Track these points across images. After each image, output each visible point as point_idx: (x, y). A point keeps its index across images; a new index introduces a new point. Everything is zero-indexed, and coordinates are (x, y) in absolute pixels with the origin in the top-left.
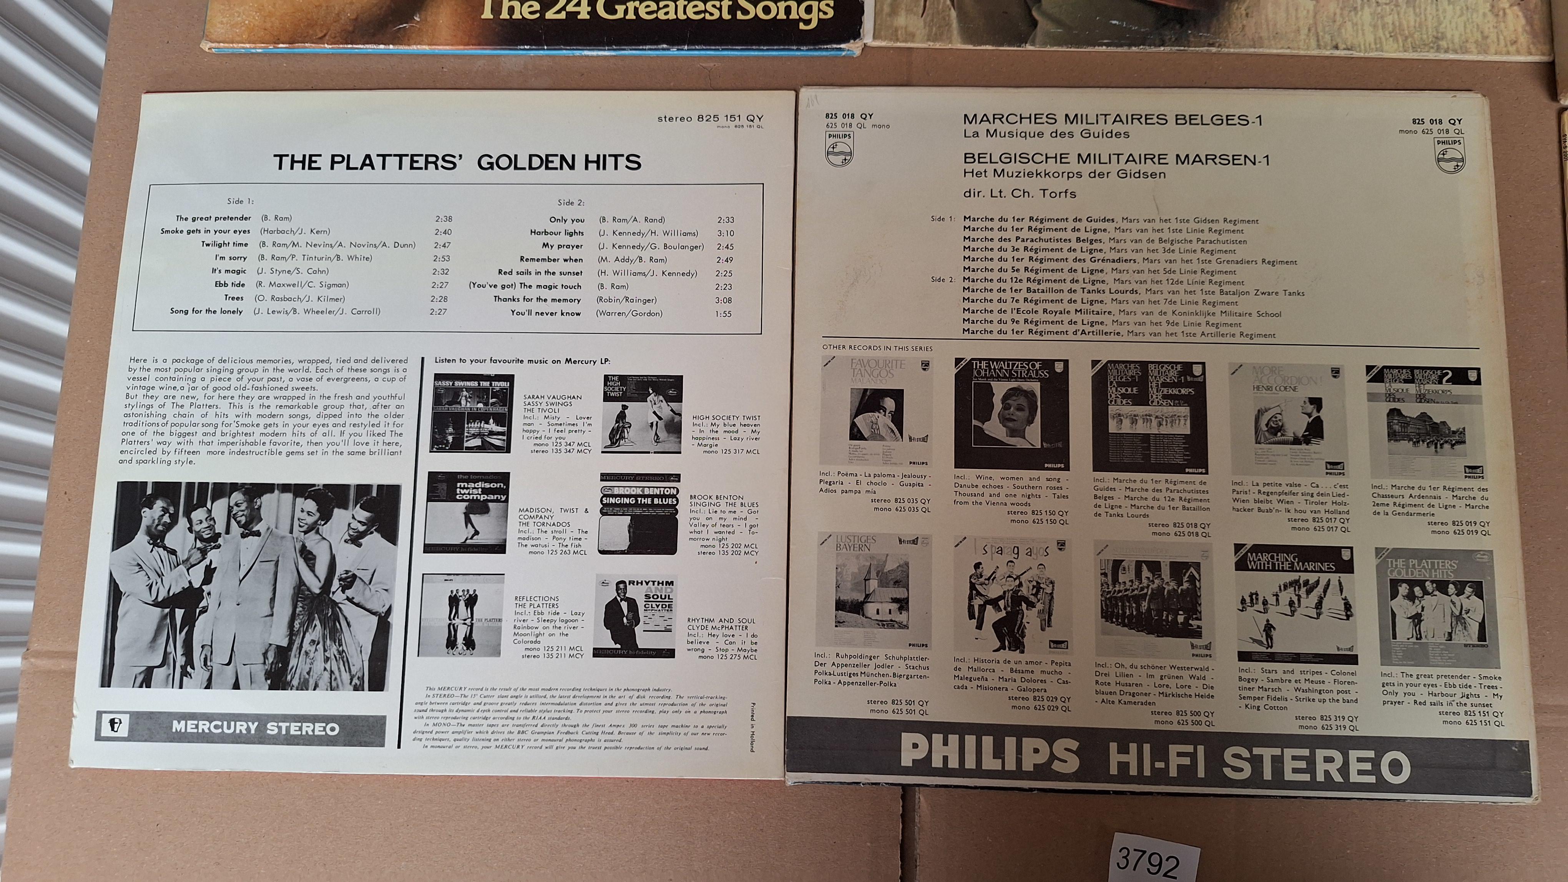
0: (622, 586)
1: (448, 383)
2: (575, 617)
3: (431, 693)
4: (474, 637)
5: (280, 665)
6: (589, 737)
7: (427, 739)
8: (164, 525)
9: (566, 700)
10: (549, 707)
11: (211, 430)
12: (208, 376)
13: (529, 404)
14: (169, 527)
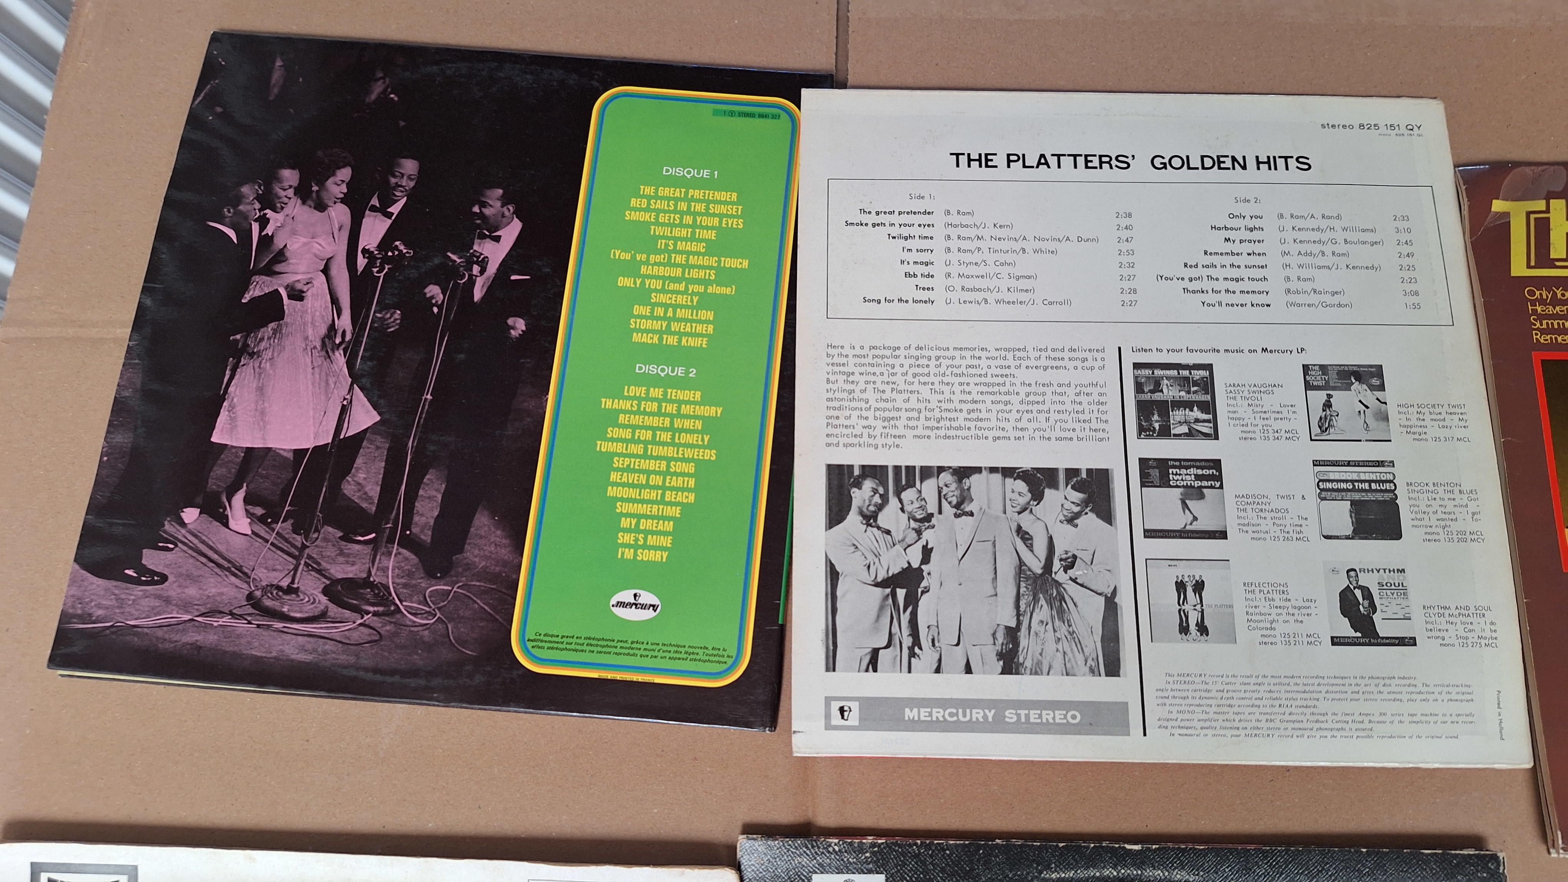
0: (1352, 574)
1: (1147, 372)
2: (1307, 604)
3: (1171, 679)
4: (1206, 623)
5: (1011, 646)
6: (1339, 726)
7: (1173, 727)
8: (875, 505)
9: (1311, 688)
10: (1294, 695)
11: (915, 414)
12: (907, 363)
13: (1231, 392)
14: (880, 507)
